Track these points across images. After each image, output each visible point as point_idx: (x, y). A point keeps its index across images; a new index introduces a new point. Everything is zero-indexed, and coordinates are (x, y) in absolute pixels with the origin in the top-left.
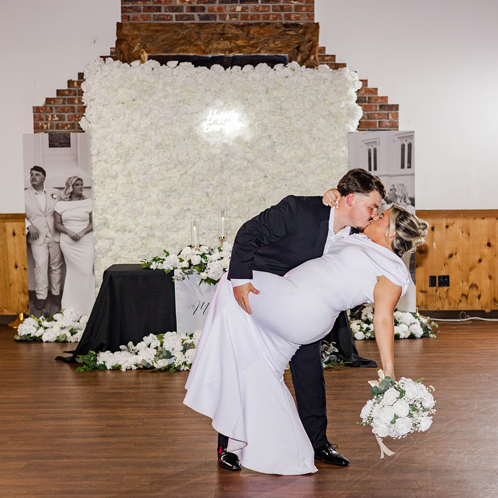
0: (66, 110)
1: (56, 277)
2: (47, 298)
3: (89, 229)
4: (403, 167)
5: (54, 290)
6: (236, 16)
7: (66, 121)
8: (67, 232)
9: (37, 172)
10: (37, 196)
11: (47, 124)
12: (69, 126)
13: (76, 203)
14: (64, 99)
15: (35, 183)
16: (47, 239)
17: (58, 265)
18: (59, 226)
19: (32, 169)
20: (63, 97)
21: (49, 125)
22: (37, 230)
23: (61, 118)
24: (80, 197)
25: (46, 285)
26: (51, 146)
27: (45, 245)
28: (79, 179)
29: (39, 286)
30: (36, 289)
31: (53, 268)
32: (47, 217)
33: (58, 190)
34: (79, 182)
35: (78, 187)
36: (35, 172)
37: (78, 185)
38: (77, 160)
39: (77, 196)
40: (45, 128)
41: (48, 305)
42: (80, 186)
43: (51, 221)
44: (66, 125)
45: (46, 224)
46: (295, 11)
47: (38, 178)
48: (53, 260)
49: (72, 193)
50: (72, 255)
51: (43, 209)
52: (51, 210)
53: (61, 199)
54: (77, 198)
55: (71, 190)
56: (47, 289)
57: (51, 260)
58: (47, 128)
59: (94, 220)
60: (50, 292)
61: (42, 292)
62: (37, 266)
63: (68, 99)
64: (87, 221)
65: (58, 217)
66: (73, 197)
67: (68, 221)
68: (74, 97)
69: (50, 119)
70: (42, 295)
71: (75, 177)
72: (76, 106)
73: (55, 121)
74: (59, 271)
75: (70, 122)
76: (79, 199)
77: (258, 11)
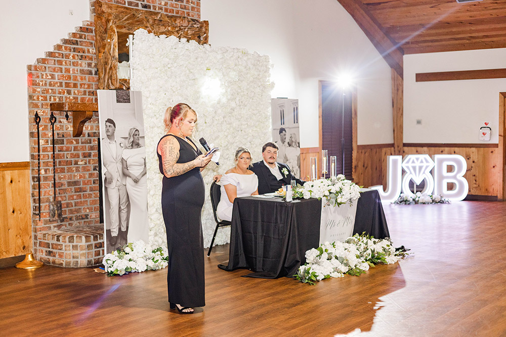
0: (56, 70)
1: (124, 215)
2: (118, 235)
3: (144, 172)
4: (294, 123)
5: (123, 227)
6: (161, 9)
7: (56, 80)
8: (130, 175)
9: (110, 124)
10: (110, 145)
11: (42, 81)
12: (59, 85)
13: (136, 150)
14: (55, 61)
15: (109, 134)
16: (118, 183)
17: (126, 204)
18: (125, 170)
19: (106, 121)
20: (55, 58)
21: (44, 82)
22: (111, 175)
23: (53, 77)
24: (138, 145)
25: (118, 224)
26: (118, 101)
27: (116, 187)
28: (137, 130)
29: (113, 224)
30: (111, 228)
31: (122, 208)
32: (118, 164)
33: (123, 139)
34: (137, 133)
35: (136, 137)
36: (108, 124)
37: (136, 135)
38: (135, 113)
39: (136, 145)
40: (41, 85)
41: (119, 241)
42: (137, 136)
43: (120, 166)
44: (57, 83)
45: (117, 170)
46: (192, 10)
47: (110, 129)
48: (122, 200)
49: (133, 142)
50: (134, 195)
51: (115, 157)
52: (120, 157)
53: (126, 148)
54: (136, 146)
55: (132, 139)
56: (118, 227)
57: (121, 200)
58: (42, 84)
59: (147, 165)
60: (120, 229)
61: (115, 230)
62: (112, 208)
63: (58, 60)
64: (143, 165)
65: (125, 163)
66: (134, 145)
67: (131, 166)
68: (62, 59)
69: (44, 77)
70: (115, 233)
71: (135, 128)
72: (63, 67)
73: (48, 79)
74: (126, 210)
75: (60, 81)
76: (138, 147)
77: (173, 7)
